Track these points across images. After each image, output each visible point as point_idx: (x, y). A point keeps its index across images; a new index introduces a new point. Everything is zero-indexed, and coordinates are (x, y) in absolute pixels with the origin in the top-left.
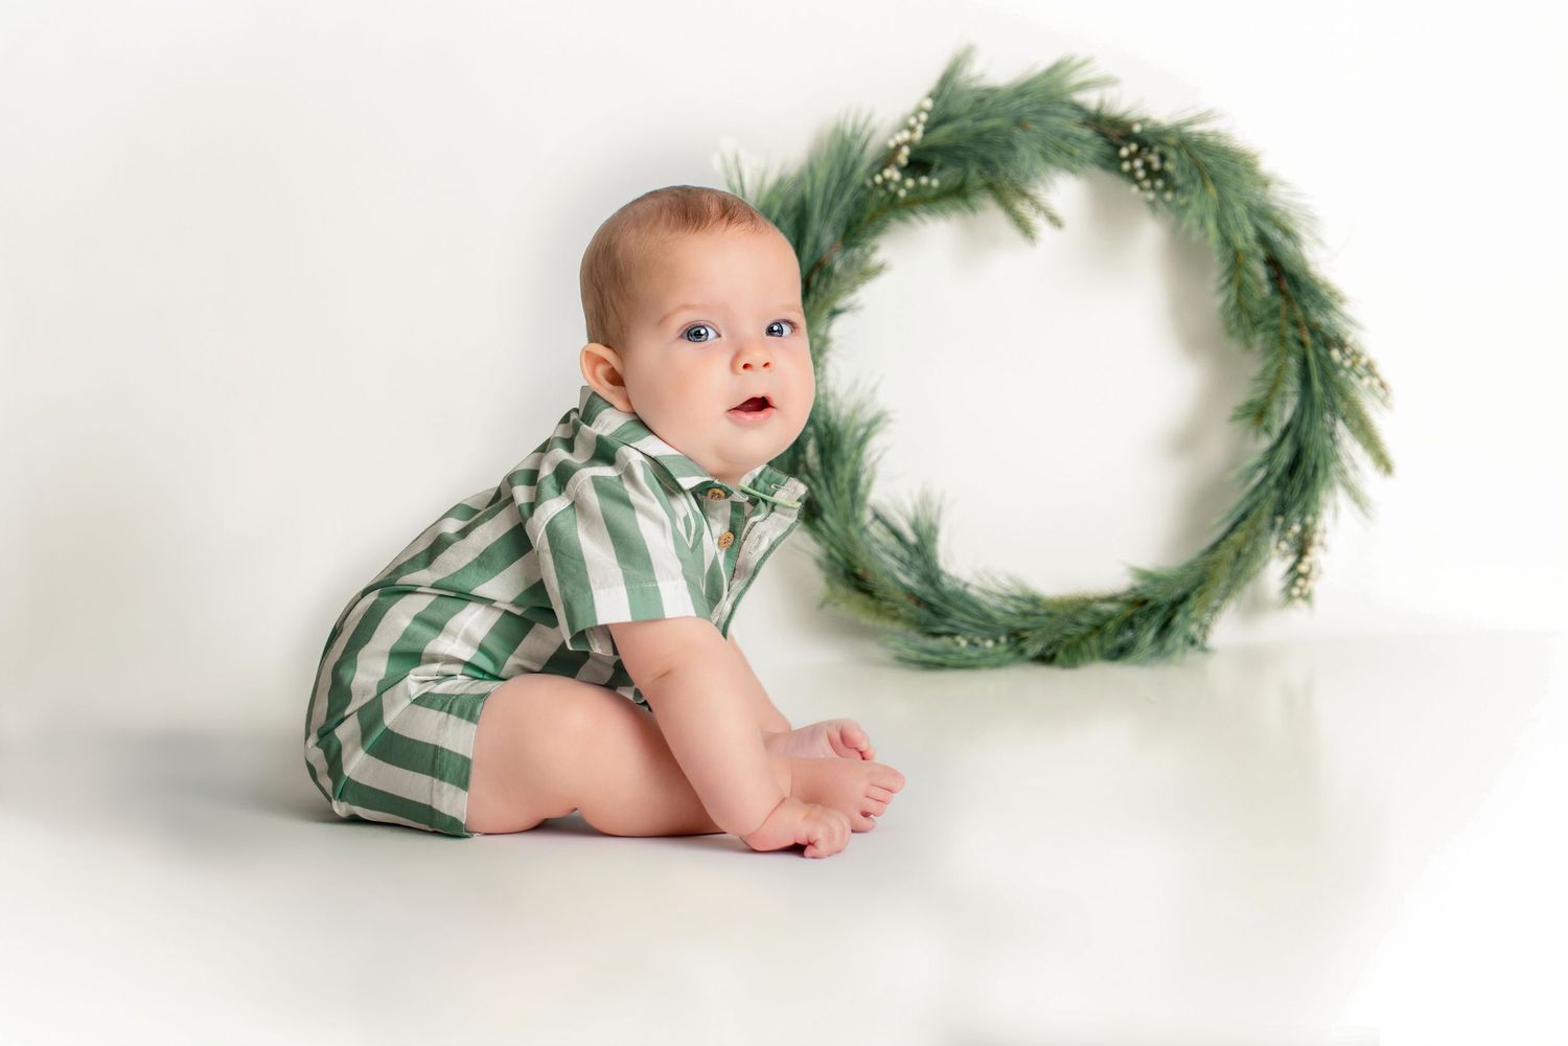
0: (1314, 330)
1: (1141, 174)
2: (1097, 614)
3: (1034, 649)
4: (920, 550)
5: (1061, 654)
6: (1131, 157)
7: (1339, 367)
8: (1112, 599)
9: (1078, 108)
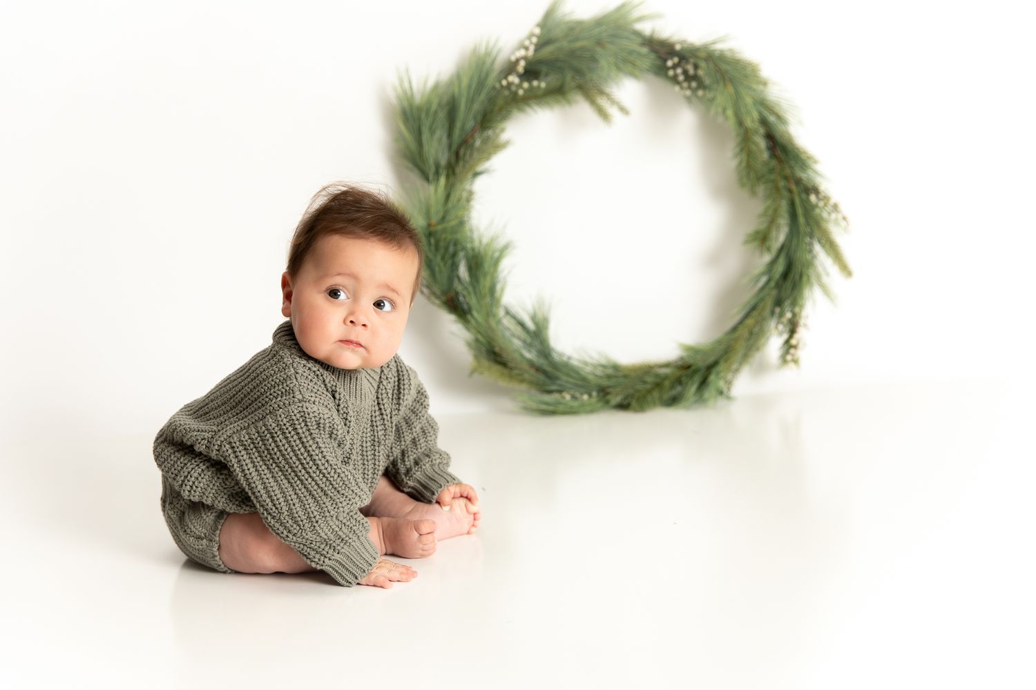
0: (798, 182)
1: (681, 78)
2: (657, 376)
3: (616, 399)
4: (537, 335)
5: (634, 403)
6: (674, 67)
7: (816, 206)
8: (667, 365)
9: (638, 34)
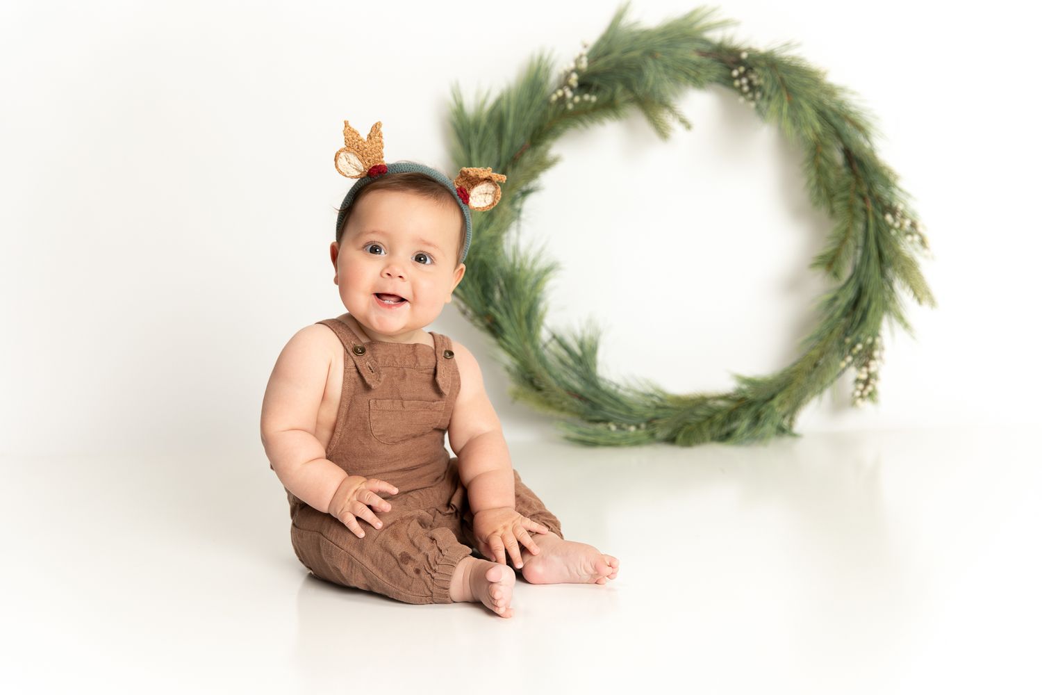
0: (878, 200)
1: (746, 89)
2: (710, 408)
3: (661, 434)
4: (583, 359)
5: (680, 437)
6: (740, 77)
7: (890, 227)
8: (725, 397)
9: (707, 42)
